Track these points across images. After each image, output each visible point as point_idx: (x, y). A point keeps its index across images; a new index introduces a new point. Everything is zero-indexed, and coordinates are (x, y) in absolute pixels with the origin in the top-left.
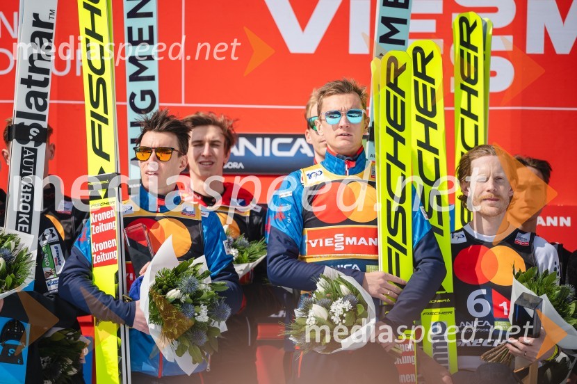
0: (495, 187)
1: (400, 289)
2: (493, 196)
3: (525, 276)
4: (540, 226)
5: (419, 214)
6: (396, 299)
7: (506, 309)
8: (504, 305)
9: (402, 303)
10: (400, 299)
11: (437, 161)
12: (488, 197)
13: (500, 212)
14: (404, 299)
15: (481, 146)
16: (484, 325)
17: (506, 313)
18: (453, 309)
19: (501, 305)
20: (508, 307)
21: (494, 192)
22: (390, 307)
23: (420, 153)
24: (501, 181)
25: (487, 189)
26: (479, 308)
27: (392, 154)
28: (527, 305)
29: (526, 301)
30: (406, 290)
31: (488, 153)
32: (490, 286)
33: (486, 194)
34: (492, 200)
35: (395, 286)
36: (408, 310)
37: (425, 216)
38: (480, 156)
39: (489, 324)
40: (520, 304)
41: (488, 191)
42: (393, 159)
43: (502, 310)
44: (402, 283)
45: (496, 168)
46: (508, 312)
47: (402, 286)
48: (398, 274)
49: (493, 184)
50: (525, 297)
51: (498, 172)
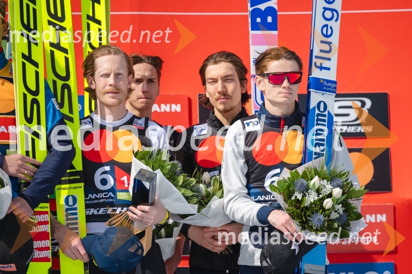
0: (116, 82)
1: (36, 169)
2: (115, 90)
3: (143, 154)
4: (156, 112)
5: (52, 105)
6: (32, 177)
7: (126, 182)
8: (125, 178)
9: (37, 181)
10: (35, 177)
11: (67, 59)
12: (110, 91)
13: (120, 103)
14: (39, 178)
15: (104, 47)
16: (108, 196)
17: (126, 186)
18: (82, 184)
19: (122, 179)
20: (129, 180)
21: (115, 86)
22: (27, 184)
23: (52, 52)
24: (121, 76)
25: (109, 83)
26: (104, 182)
27: (27, 54)
28: (144, 179)
29: (144, 175)
30: (41, 169)
31: (110, 53)
32: (112, 163)
33: (108, 88)
34: (114, 93)
35: (32, 166)
36: (42, 186)
37: (57, 107)
38: (103, 55)
39: (112, 195)
40: (138, 178)
41: (110, 85)
42: (28, 58)
43: (123, 182)
44: (37, 164)
45: (116, 66)
46: (129, 184)
47: (37, 166)
48: (34, 157)
49: (114, 79)
50: (142, 172)
51: (118, 69)
